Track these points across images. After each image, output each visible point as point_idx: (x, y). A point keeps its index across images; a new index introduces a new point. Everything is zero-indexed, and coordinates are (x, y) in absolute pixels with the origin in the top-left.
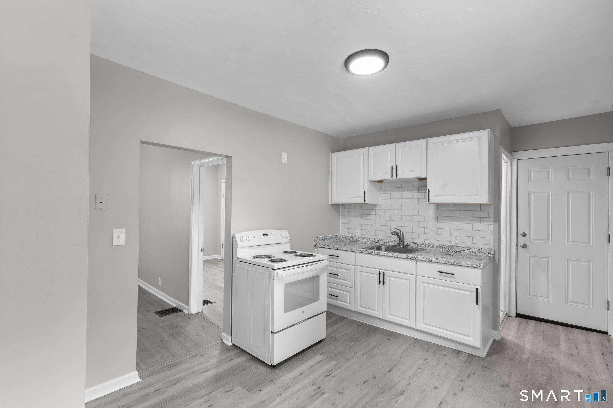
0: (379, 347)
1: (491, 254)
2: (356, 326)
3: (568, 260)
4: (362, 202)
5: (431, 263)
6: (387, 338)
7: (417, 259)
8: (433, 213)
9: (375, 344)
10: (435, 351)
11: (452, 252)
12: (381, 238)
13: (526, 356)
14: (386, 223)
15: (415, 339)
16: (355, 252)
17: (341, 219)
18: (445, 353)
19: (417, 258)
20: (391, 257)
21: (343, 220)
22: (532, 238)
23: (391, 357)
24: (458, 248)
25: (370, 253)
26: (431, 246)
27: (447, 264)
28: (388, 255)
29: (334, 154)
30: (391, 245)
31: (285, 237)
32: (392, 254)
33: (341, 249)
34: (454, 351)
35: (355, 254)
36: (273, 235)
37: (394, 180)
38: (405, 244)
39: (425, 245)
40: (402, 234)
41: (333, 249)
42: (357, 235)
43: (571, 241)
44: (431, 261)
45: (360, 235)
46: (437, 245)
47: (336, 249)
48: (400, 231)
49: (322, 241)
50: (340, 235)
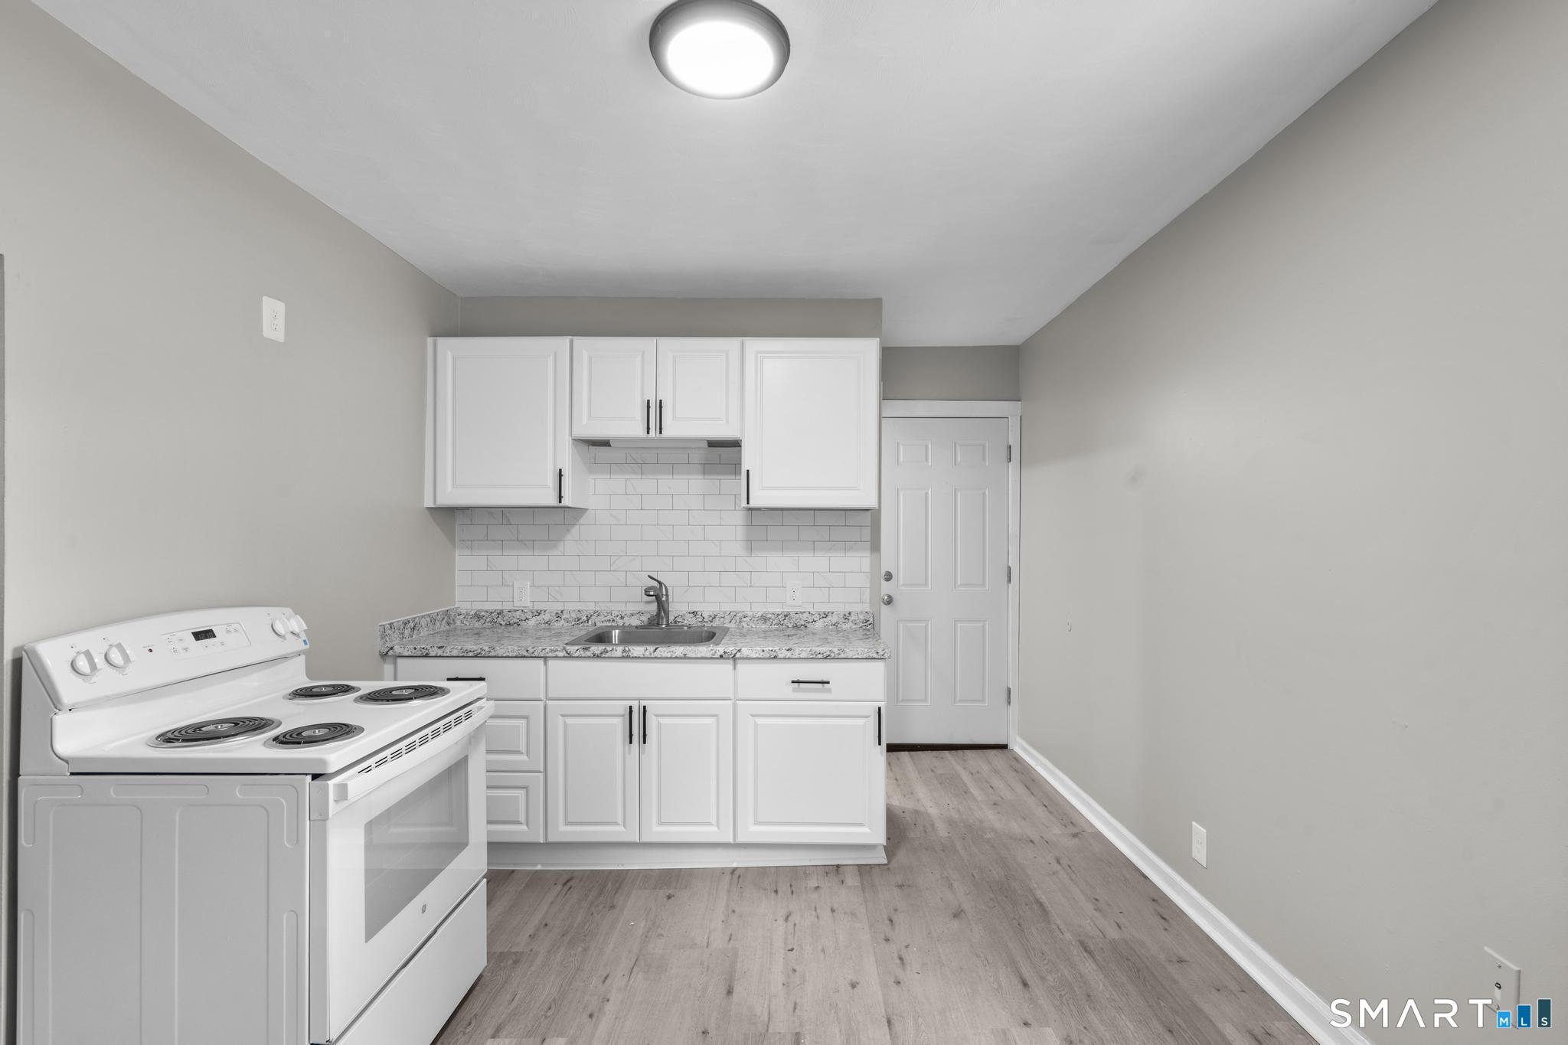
0: (660, 931)
1: (868, 623)
2: (558, 888)
3: (955, 621)
4: (552, 501)
5: (774, 661)
6: (662, 893)
7: (738, 655)
8: (740, 533)
9: (642, 924)
10: (791, 886)
11: (788, 627)
12: (597, 609)
13: (943, 831)
14: (615, 562)
15: (731, 870)
16: (545, 658)
17: (457, 558)
18: (813, 883)
19: (738, 653)
20: (667, 658)
21: (464, 561)
22: (901, 583)
23: (707, 947)
24: (801, 617)
25: (598, 656)
26: (737, 618)
27: (814, 658)
28: (655, 654)
29: (442, 342)
30: (630, 626)
31: (289, 636)
32: (668, 650)
33: (493, 654)
34: (827, 870)
35: (545, 664)
36: (236, 631)
37: (652, 440)
38: (671, 618)
39: (724, 617)
40: (664, 593)
41: (463, 657)
42: (517, 604)
43: (959, 583)
44: (775, 657)
45: (529, 605)
46: (752, 613)
47: (476, 656)
48: (660, 583)
49: (407, 632)
50: (457, 608)
